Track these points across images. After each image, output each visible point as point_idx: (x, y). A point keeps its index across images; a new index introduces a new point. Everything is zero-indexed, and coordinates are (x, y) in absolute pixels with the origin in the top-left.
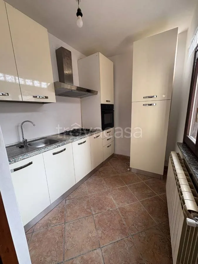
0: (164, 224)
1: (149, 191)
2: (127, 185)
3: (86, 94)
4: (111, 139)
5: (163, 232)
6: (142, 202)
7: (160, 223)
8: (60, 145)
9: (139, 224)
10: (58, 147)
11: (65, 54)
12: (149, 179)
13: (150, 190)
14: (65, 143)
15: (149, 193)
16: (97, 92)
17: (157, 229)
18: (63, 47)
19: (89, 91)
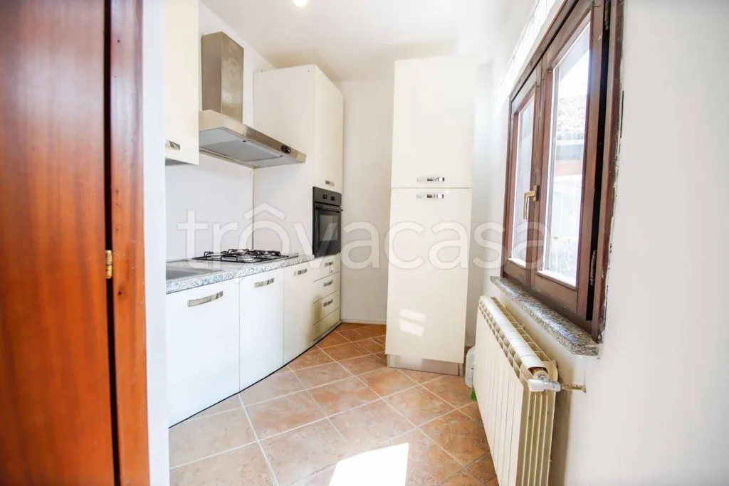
0: (478, 463)
1: (437, 404)
2: (382, 398)
3: (276, 157)
4: (332, 285)
5: (477, 478)
6: (426, 428)
7: (470, 462)
8: (211, 281)
9: (425, 474)
10: (203, 285)
11: (230, 51)
12: (432, 377)
13: (438, 400)
14: (224, 277)
15: (436, 408)
16: (305, 156)
17: (464, 476)
18: (225, 33)
19: (285, 149)
